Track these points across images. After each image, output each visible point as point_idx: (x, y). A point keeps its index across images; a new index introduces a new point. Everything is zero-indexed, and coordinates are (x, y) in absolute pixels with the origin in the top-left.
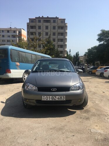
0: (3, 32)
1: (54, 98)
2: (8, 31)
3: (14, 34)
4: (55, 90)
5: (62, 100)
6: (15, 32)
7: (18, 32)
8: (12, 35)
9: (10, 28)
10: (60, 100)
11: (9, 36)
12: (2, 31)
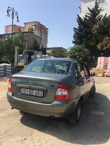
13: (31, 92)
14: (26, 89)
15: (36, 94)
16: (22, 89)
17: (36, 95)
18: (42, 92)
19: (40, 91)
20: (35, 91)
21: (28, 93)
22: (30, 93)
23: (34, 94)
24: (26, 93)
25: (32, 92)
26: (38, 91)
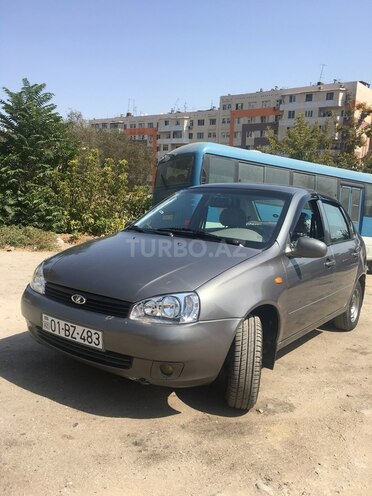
0: (291, 101)
1: (72, 329)
2: (309, 97)
3: (330, 103)
4: (82, 300)
5: (93, 345)
6: (330, 96)
7: (341, 95)
8: (321, 109)
9: (319, 83)
10: (86, 343)
11: (310, 114)
12: (291, 96)
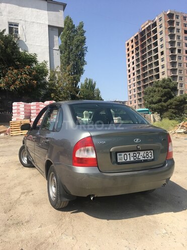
13: (136, 156)
14: (128, 154)
15: (145, 157)
16: (119, 155)
17: (144, 159)
18: (152, 151)
19: (149, 152)
20: (142, 153)
21: (132, 159)
22: (135, 158)
23: (142, 158)
24: (128, 160)
25: (138, 155)
26: (146, 152)
